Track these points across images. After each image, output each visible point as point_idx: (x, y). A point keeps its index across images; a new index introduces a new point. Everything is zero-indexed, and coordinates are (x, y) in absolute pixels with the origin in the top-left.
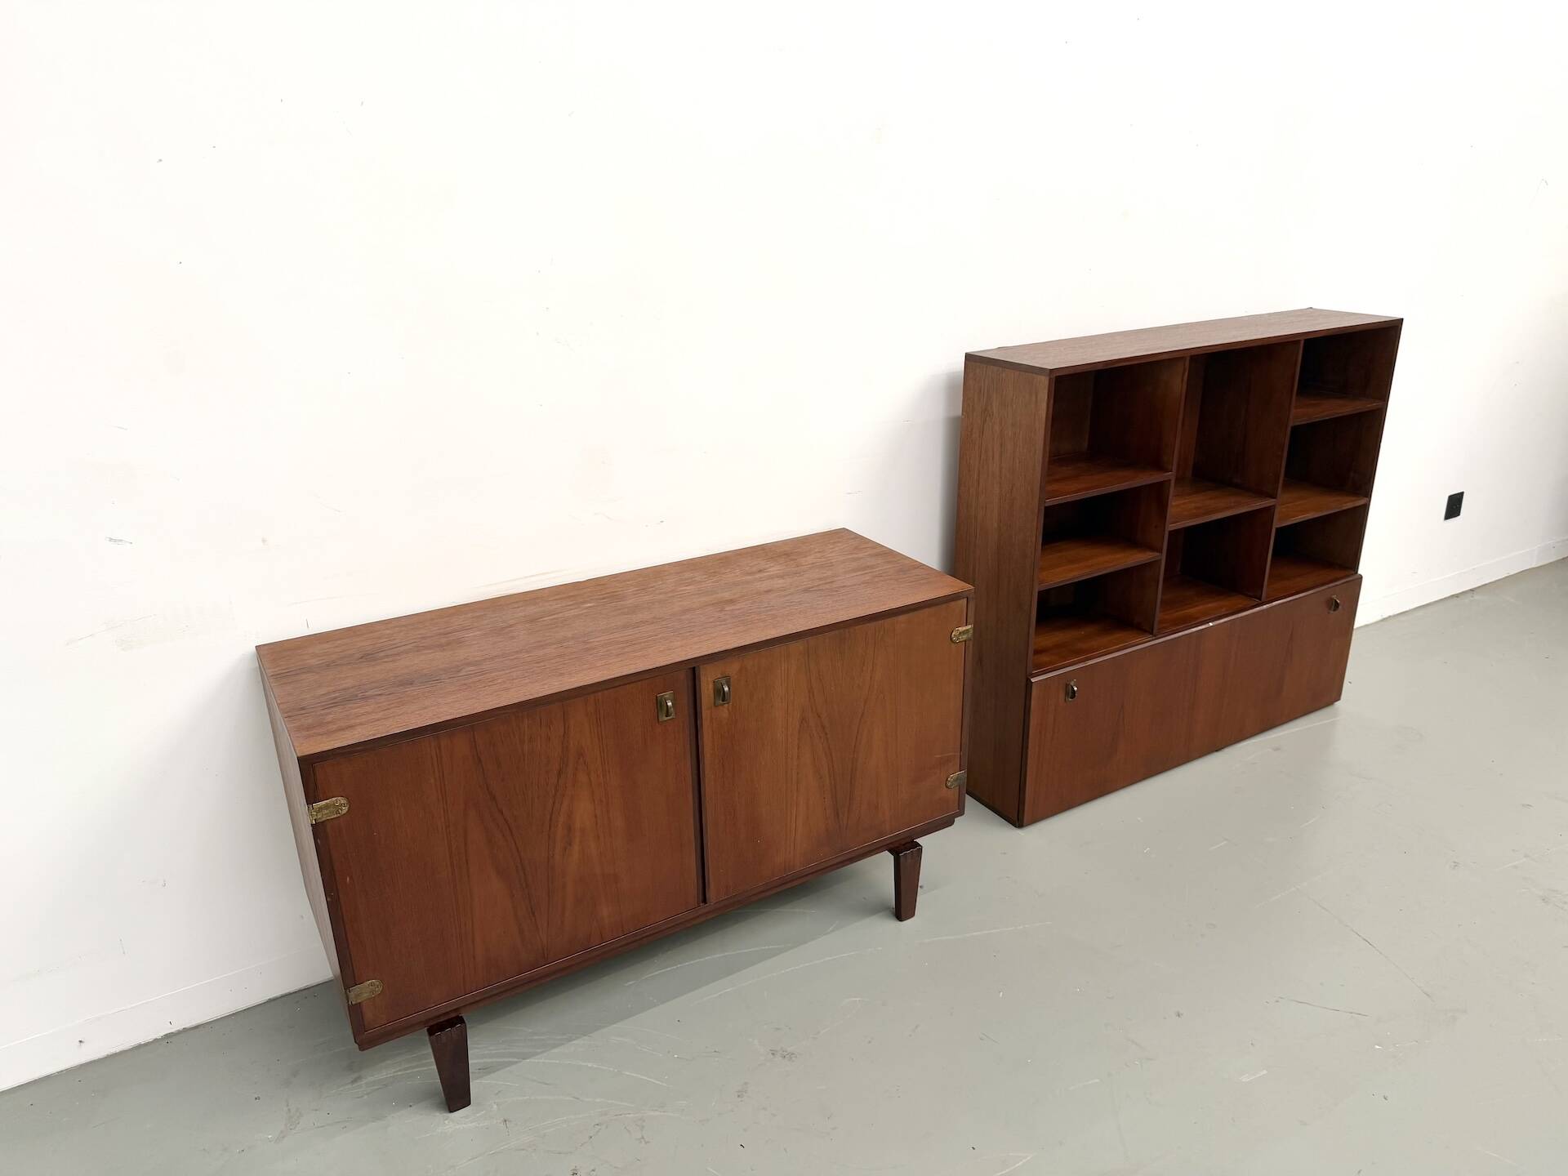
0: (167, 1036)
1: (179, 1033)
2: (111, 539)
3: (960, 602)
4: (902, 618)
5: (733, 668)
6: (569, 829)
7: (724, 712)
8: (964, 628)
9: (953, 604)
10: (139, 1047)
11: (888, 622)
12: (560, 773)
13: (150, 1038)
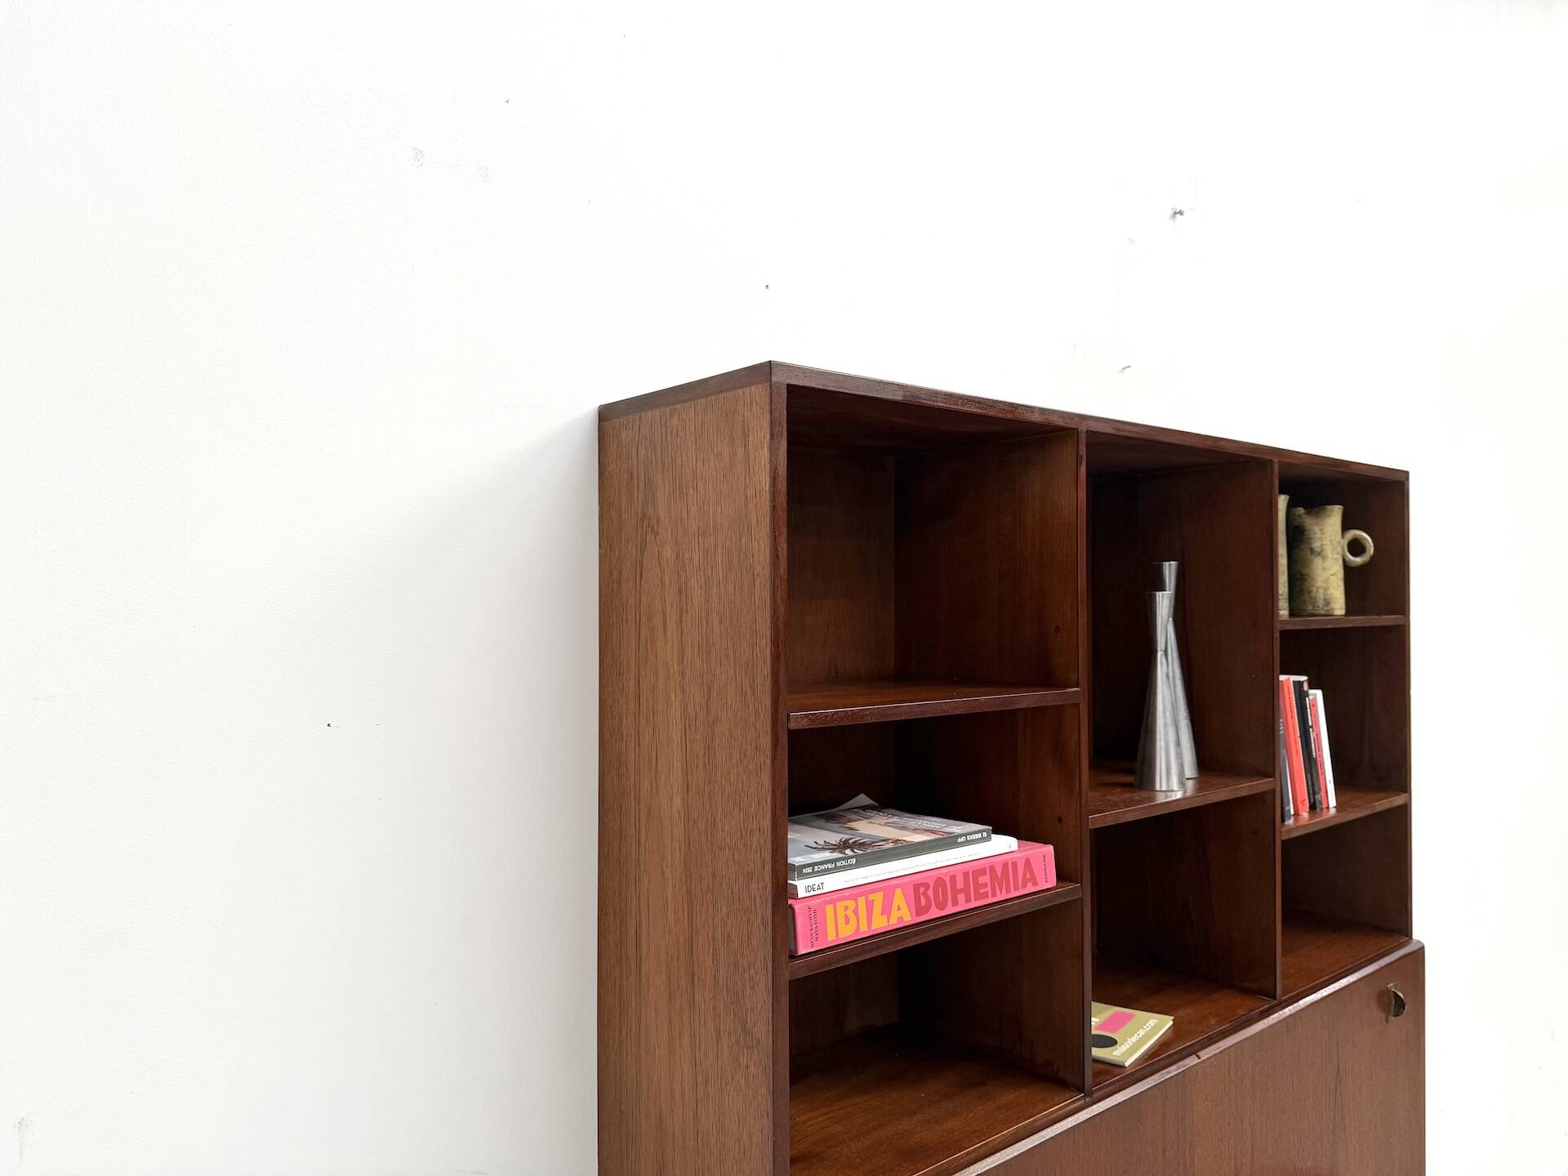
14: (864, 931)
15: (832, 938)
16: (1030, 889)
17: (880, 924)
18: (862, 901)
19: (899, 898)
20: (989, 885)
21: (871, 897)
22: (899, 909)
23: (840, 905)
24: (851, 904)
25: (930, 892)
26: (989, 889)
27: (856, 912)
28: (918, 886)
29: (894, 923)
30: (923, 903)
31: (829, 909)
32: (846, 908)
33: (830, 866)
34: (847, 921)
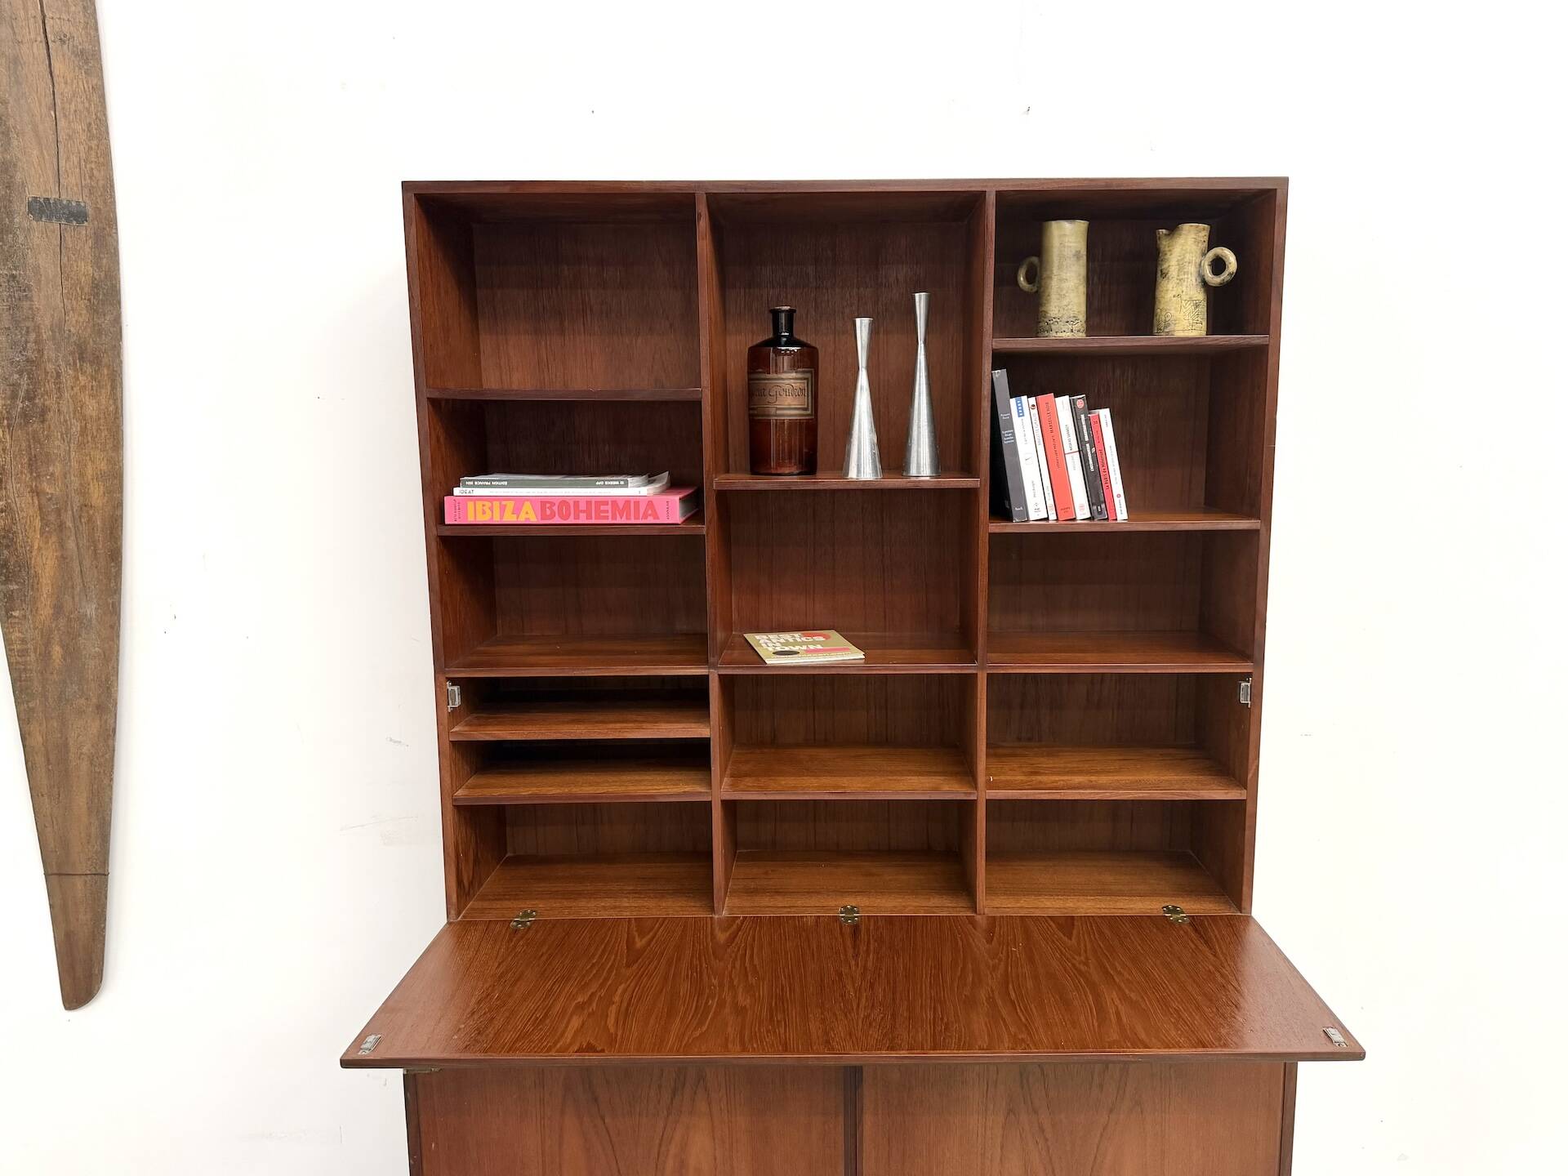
14: (497, 520)
15: (471, 520)
16: (650, 520)
17: (510, 518)
18: (496, 504)
19: (527, 507)
20: (610, 511)
21: (504, 503)
22: (527, 513)
23: (479, 504)
24: (488, 504)
25: (555, 508)
26: (610, 514)
27: (491, 509)
28: (544, 504)
29: (522, 520)
30: (548, 512)
31: (470, 505)
32: (483, 505)
33: (487, 483)
34: (484, 512)
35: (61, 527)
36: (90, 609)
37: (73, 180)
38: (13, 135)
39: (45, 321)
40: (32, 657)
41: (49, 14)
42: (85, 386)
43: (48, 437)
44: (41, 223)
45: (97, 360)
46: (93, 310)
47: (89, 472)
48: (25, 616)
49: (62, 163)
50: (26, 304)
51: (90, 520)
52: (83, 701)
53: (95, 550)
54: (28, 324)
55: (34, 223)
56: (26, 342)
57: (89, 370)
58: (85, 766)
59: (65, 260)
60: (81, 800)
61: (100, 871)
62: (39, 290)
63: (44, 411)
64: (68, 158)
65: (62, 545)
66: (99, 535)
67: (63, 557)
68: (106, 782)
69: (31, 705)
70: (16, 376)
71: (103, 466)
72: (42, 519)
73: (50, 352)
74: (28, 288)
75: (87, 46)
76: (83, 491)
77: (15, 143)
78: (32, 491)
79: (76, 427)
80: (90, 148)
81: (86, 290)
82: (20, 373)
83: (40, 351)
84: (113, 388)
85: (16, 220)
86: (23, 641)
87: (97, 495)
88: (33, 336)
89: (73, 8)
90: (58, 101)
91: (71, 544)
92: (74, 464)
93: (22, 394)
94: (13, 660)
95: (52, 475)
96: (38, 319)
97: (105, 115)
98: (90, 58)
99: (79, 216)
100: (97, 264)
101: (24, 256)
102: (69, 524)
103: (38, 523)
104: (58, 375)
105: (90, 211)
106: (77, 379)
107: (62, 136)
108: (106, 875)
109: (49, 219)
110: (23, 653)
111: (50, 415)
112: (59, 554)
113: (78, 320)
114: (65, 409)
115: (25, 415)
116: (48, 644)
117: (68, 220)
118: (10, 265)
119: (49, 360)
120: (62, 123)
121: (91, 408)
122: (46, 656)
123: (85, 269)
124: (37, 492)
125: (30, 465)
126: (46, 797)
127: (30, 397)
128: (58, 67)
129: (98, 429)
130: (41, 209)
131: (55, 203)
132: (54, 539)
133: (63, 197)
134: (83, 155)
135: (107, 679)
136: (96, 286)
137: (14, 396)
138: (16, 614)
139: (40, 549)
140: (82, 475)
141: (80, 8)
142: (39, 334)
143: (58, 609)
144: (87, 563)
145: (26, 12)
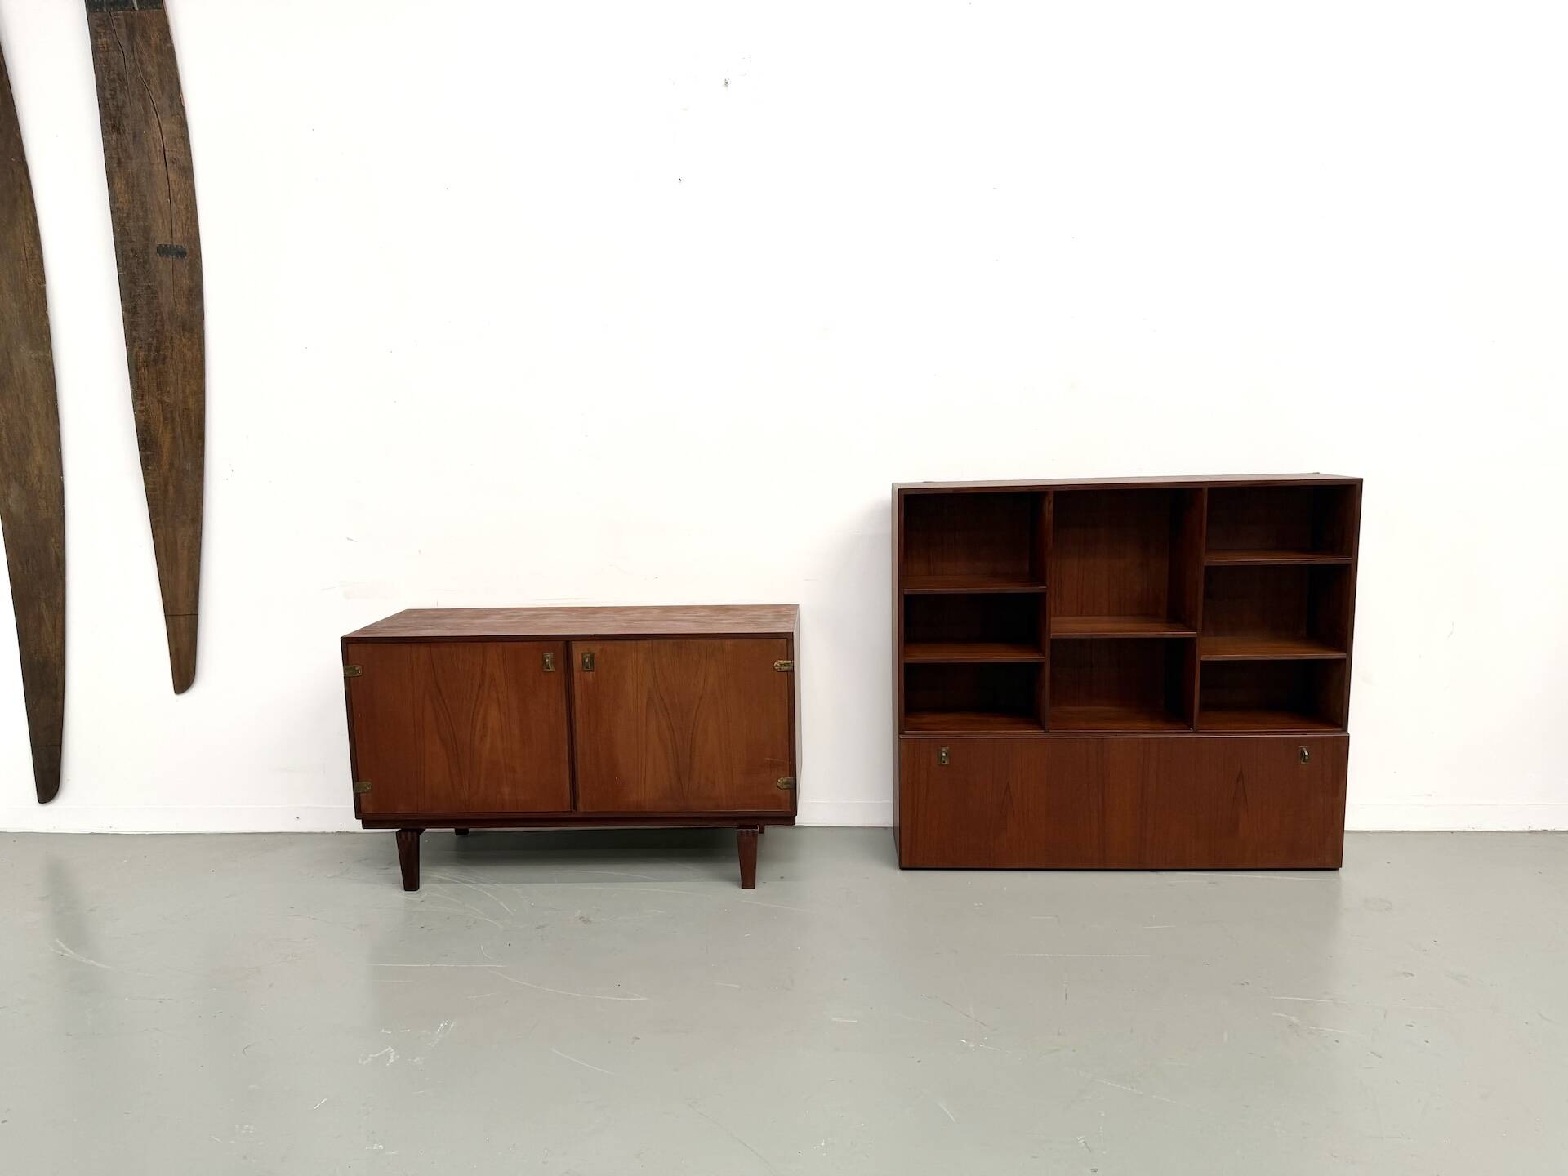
0: (339, 832)
1: (344, 833)
2: (348, 539)
3: (782, 640)
4: (730, 642)
5: (596, 648)
6: (485, 726)
7: (590, 676)
8: (785, 662)
9: (774, 641)
10: (324, 833)
11: (717, 642)
12: (480, 687)
13: (330, 831)
35: (173, 420)
36: (188, 466)
37: (179, 235)
38: (149, 212)
39: (166, 309)
40: (158, 492)
41: (167, 149)
42: (185, 345)
43: (166, 372)
44: (163, 258)
45: (191, 331)
46: (189, 303)
47: (188, 391)
48: (155, 470)
49: (174, 226)
50: (155, 301)
51: (188, 416)
52: (184, 517)
53: (191, 434)
54: (158, 311)
55: (160, 258)
56: (156, 321)
57: (187, 335)
58: (186, 553)
59: (175, 277)
60: (184, 573)
61: (194, 612)
62: (162, 293)
63: (165, 357)
64: (177, 224)
65: (173, 430)
66: (193, 425)
67: (174, 438)
68: (197, 561)
69: (158, 518)
70: (150, 339)
71: (195, 388)
72: (163, 416)
73: (167, 326)
74: (157, 293)
75: (186, 164)
76: (185, 402)
77: (150, 216)
78: (159, 401)
79: (181, 367)
80: (188, 218)
81: (186, 292)
82: (153, 339)
83: (163, 326)
84: (200, 345)
85: (151, 256)
86: (154, 483)
87: (191, 402)
88: (159, 318)
89: (178, 145)
90: (172, 194)
91: (178, 430)
92: (180, 386)
93: (153, 349)
94: (149, 493)
95: (169, 392)
96: (162, 309)
97: (195, 200)
98: (187, 171)
99: (182, 254)
100: (191, 278)
101: (155, 276)
102: (178, 419)
103: (161, 419)
104: (172, 338)
105: (188, 251)
106: (182, 340)
107: (174, 212)
108: (196, 615)
109: (167, 256)
110: (154, 490)
111: (168, 360)
112: (171, 435)
113: (181, 309)
114: (175, 357)
115: (155, 361)
116: (166, 484)
117: (177, 256)
118: (148, 281)
119: (167, 330)
120: (174, 205)
121: (189, 356)
122: (166, 491)
123: (185, 282)
124: (161, 402)
125: (158, 388)
126: (165, 572)
127: (158, 350)
128: (172, 176)
129: (192, 368)
130: (164, 250)
131: (170, 247)
132: (169, 427)
133: (175, 244)
134: (184, 222)
135: (197, 505)
136: (190, 290)
137: (149, 350)
138: (150, 468)
139: (162, 432)
140: (184, 392)
141: (182, 145)
142: (162, 318)
143: (172, 465)
144: (186, 440)
145: (155, 147)
